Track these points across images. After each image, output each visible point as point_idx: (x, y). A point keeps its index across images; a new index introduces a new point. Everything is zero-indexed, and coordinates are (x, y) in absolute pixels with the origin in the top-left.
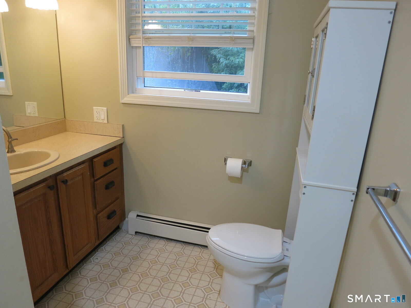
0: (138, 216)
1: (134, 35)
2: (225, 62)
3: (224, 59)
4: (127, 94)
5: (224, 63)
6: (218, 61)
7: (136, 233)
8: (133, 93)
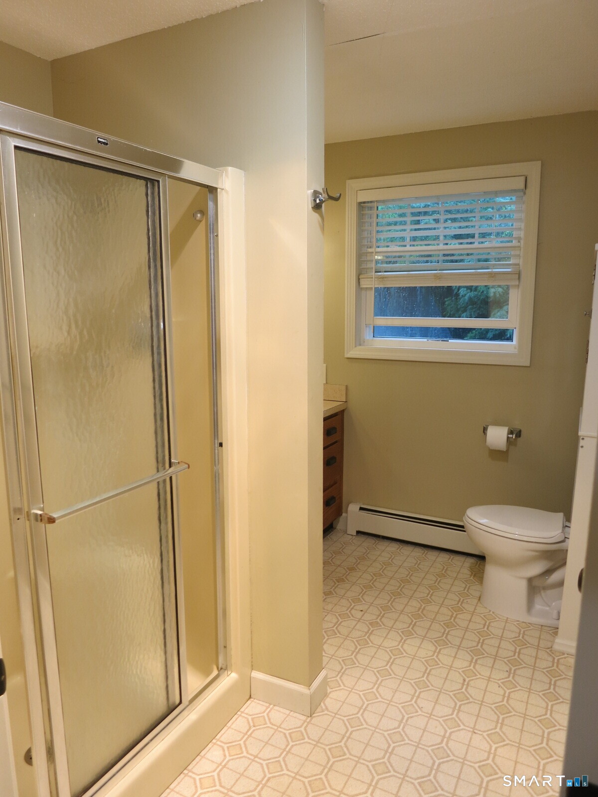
0: (361, 509)
1: (364, 274)
2: (469, 294)
3: (467, 289)
4: (354, 346)
5: (466, 298)
6: (456, 293)
7: (358, 532)
8: (360, 345)
